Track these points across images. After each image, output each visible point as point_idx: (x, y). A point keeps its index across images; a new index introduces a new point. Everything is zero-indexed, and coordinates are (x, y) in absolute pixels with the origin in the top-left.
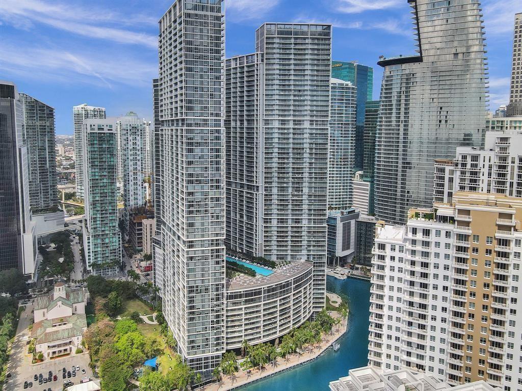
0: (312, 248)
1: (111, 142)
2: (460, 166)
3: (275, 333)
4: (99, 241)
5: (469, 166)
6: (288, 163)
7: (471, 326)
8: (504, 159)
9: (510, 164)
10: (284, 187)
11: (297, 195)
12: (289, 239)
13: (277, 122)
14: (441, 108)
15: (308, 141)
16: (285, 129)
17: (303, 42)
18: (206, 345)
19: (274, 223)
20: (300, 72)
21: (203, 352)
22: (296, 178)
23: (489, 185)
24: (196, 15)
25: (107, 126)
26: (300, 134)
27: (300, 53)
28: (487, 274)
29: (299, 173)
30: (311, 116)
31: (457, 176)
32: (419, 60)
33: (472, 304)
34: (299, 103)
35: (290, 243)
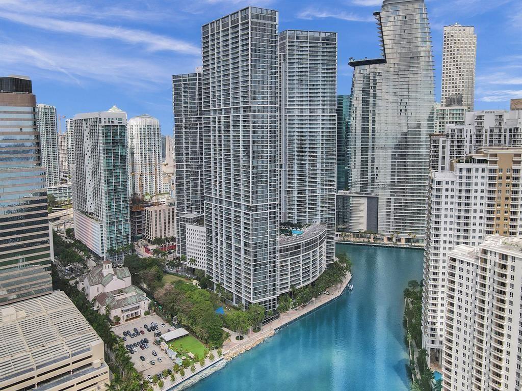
0: (324, 213)
1: (123, 134)
2: (450, 137)
3: (309, 279)
4: (114, 228)
5: (456, 137)
6: (305, 144)
7: (498, 225)
8: (480, 130)
9: (484, 134)
10: (302, 164)
11: (312, 170)
12: (307, 206)
13: (297, 110)
14: (401, 100)
15: (321, 125)
16: (302, 116)
17: (316, 45)
18: (266, 290)
19: (295, 194)
20: (313, 70)
21: (264, 297)
22: (312, 156)
23: (470, 149)
24: (259, 23)
25: (116, 119)
26: (314, 120)
27: (313, 54)
28: (507, 191)
29: (314, 152)
30: (323, 105)
31: (448, 144)
32: (383, 61)
33: (499, 211)
34: (313, 95)
35: (307, 210)
